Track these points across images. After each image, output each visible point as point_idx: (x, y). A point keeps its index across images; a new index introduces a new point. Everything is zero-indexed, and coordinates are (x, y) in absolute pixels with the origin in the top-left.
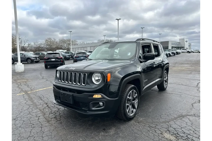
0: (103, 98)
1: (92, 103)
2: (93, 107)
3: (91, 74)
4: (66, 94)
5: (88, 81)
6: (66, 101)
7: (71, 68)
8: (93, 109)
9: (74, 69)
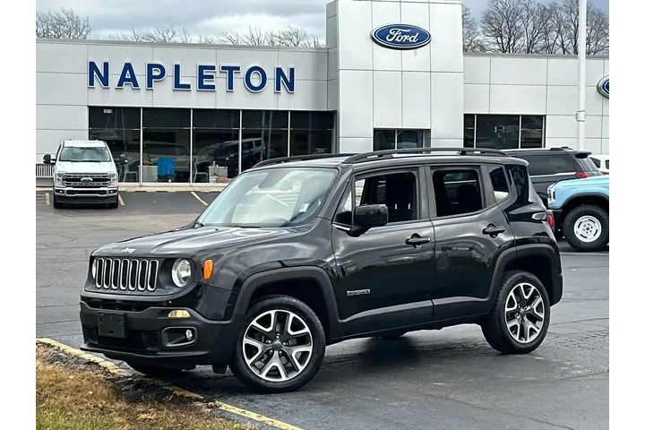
0: (192, 318)
1: (166, 331)
2: (170, 341)
3: (168, 262)
4: (111, 315)
5: (162, 279)
6: (111, 332)
7: (126, 251)
8: (169, 345)
9: (132, 251)
